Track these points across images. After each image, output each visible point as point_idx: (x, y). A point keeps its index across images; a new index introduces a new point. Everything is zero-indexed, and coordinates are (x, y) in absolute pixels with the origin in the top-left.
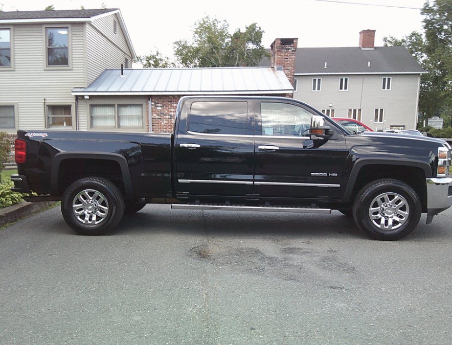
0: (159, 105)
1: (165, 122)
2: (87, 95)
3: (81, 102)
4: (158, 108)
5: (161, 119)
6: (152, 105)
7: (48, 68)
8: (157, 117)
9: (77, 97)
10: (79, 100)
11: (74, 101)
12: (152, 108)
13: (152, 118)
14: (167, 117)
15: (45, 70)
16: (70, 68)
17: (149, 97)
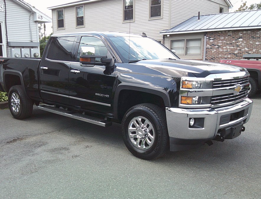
0: (212, 39)
1: (215, 50)
2: (168, 35)
3: (166, 39)
4: (211, 41)
5: (212, 48)
6: (207, 39)
7: (151, 19)
8: (210, 47)
9: (164, 35)
10: (165, 38)
11: (162, 39)
12: (207, 41)
13: (207, 48)
14: (216, 47)
15: (149, 20)
16: (161, 18)
17: (205, 33)
